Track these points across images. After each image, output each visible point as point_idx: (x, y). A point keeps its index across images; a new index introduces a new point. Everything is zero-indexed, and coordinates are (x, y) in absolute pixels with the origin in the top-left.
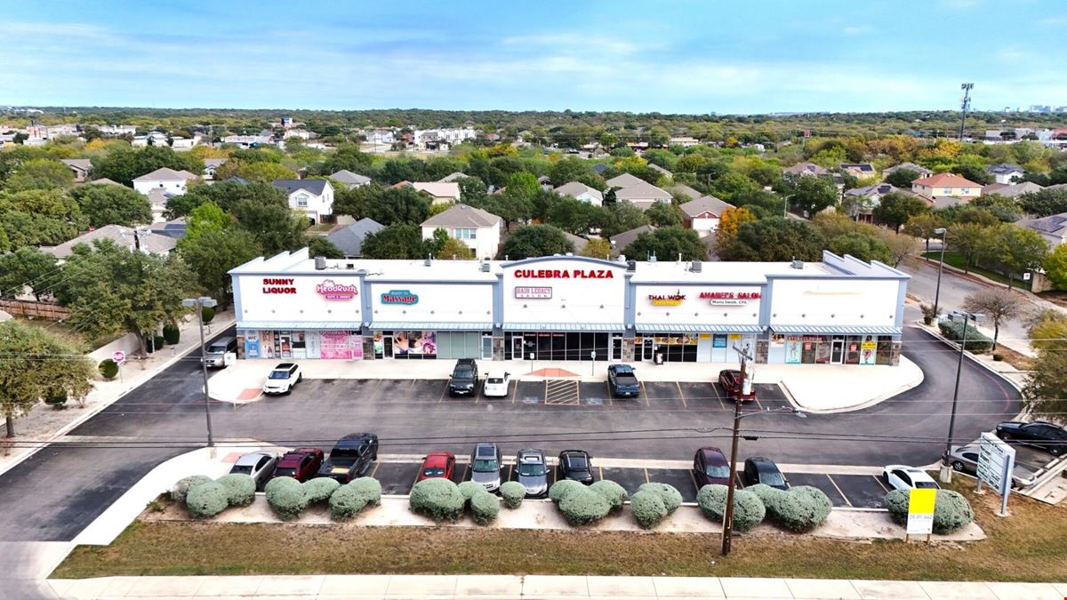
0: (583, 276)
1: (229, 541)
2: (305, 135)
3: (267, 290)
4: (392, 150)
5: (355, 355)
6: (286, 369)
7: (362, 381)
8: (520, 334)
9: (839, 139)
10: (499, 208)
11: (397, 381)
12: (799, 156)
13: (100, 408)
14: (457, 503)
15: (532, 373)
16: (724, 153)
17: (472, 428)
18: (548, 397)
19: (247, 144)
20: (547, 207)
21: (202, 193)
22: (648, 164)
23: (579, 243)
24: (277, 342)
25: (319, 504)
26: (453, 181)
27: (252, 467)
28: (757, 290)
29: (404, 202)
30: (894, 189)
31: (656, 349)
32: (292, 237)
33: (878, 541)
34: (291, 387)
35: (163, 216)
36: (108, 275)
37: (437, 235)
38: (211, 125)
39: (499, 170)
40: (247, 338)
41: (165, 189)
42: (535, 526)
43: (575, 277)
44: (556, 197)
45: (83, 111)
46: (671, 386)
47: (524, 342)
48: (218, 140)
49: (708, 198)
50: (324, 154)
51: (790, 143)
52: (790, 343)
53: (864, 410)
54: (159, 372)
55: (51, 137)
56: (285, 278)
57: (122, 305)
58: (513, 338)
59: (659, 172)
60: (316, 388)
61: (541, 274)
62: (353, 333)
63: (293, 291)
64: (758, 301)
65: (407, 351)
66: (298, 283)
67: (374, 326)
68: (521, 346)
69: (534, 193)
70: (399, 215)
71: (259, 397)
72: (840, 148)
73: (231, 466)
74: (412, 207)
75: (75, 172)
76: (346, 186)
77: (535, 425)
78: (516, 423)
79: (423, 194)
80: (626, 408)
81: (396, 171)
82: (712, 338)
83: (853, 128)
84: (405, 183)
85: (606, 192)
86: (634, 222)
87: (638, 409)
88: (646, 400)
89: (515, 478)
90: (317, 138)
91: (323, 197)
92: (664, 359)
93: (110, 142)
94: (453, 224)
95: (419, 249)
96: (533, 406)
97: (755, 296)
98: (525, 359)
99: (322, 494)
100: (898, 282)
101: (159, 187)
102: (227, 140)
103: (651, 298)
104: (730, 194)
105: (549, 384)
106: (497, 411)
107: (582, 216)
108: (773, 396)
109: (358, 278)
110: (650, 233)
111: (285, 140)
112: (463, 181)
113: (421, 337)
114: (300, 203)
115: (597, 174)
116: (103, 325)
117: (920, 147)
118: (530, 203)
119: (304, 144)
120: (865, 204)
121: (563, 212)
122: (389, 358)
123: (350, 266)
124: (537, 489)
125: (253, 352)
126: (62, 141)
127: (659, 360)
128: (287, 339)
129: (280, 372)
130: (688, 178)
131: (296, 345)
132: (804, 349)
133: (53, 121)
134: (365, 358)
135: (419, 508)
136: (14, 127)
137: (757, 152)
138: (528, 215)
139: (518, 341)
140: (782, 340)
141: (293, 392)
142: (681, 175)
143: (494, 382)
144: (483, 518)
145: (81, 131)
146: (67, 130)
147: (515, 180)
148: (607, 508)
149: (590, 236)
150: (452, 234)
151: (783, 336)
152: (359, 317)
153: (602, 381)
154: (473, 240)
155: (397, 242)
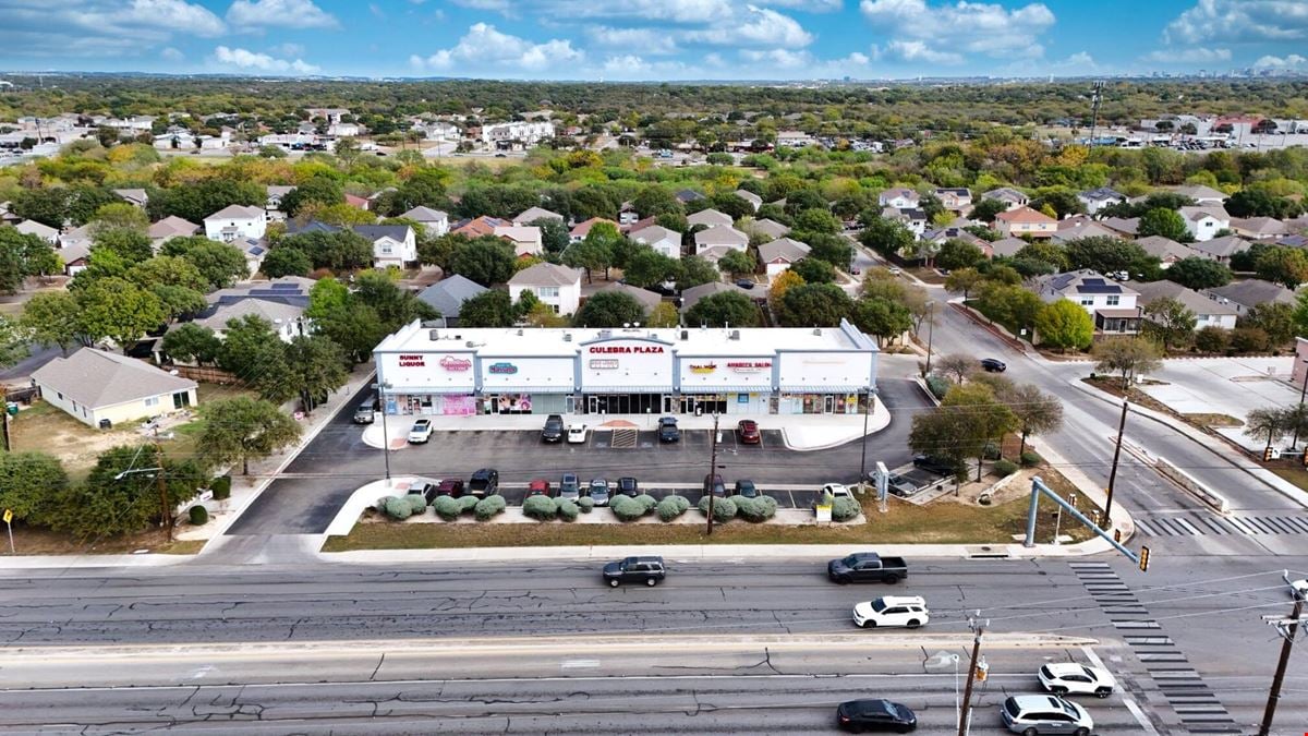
0: (641, 352)
1: (417, 532)
2: (353, 130)
3: (402, 364)
4: (457, 152)
5: (470, 412)
6: (422, 424)
7: (478, 432)
8: (597, 395)
11: (504, 432)
14: (553, 509)
15: (603, 424)
16: (833, 159)
17: (560, 464)
18: (614, 442)
19: (287, 145)
23: (651, 301)
24: (410, 403)
25: (468, 512)
27: (420, 491)
28: (769, 361)
31: (697, 404)
33: (801, 526)
34: (428, 438)
37: (524, 295)
40: (387, 398)
41: (237, 228)
42: (600, 522)
43: (636, 353)
46: (703, 432)
47: (598, 401)
48: (254, 140)
51: (909, 144)
52: (795, 399)
53: (833, 448)
56: (413, 354)
58: (590, 397)
60: (445, 437)
61: (610, 350)
62: (468, 395)
63: (422, 364)
64: (770, 369)
65: (509, 408)
66: (426, 358)
67: (484, 390)
68: (595, 403)
69: (614, 241)
71: (406, 445)
73: (406, 491)
74: (498, 263)
75: (131, 204)
77: (604, 462)
78: (589, 460)
79: (506, 241)
80: (668, 450)
81: (472, 204)
82: (737, 397)
84: (485, 219)
85: (687, 235)
87: (676, 450)
88: (684, 443)
89: (589, 495)
90: (369, 134)
91: (406, 243)
92: (703, 412)
94: (536, 282)
96: (604, 449)
97: (767, 365)
98: (598, 413)
99: (470, 505)
100: (871, 354)
101: (230, 226)
102: (265, 140)
103: (692, 367)
105: (616, 433)
106: (578, 453)
108: (774, 439)
109: (472, 355)
111: (332, 141)
113: (519, 398)
114: (385, 250)
119: (356, 147)
120: (931, 248)
123: (459, 338)
124: (602, 502)
125: (392, 411)
127: (699, 413)
128: (418, 400)
129: (418, 427)
131: (424, 405)
132: (805, 404)
134: (478, 414)
135: (529, 513)
138: (608, 263)
139: (594, 400)
140: (788, 397)
141: (429, 442)
143: (575, 432)
144: (568, 517)
145: (85, 124)
146: (68, 124)
148: (643, 510)
150: (536, 291)
151: (789, 394)
152: (472, 384)
153: (654, 429)
154: (556, 298)
155: (491, 308)
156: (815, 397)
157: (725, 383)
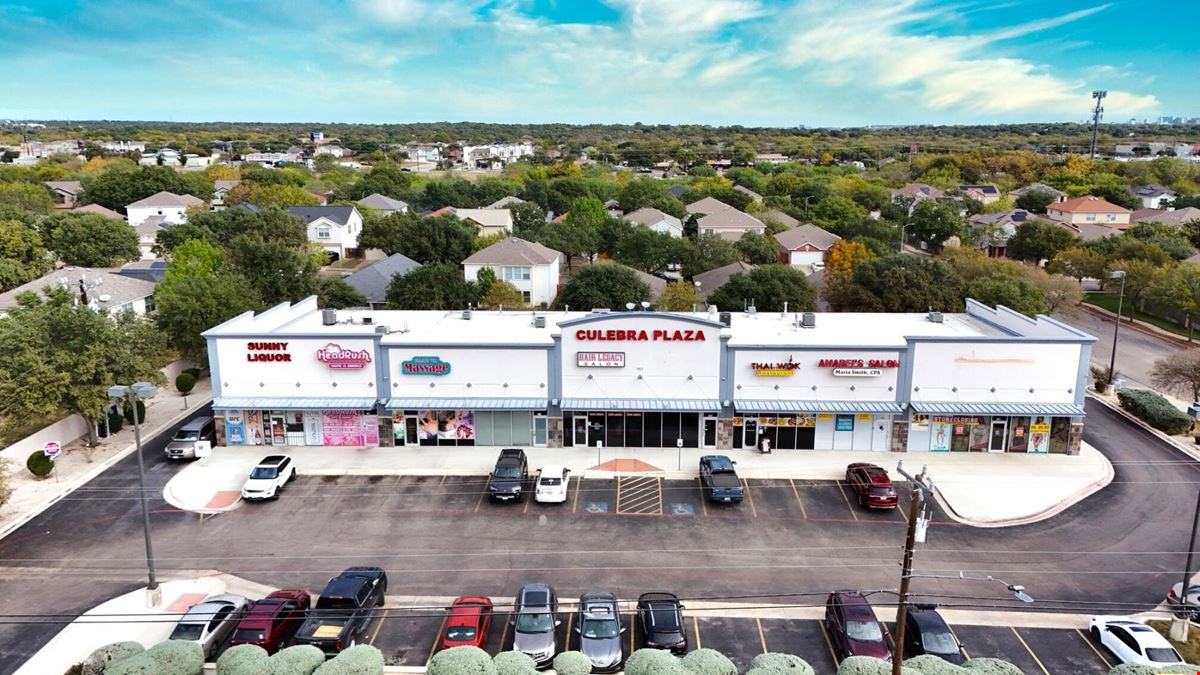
0: (666, 339)
2: (337, 152)
3: (252, 357)
4: (437, 169)
5: (369, 442)
6: (273, 464)
7: (375, 479)
8: (584, 413)
9: (952, 155)
10: (559, 241)
11: (421, 479)
12: (905, 176)
13: (20, 521)
15: (599, 467)
16: (819, 172)
17: (518, 551)
18: (621, 502)
19: (270, 163)
20: (617, 239)
21: (202, 223)
22: (734, 185)
23: (656, 285)
24: (267, 424)
26: (505, 207)
27: (203, 626)
28: (894, 356)
29: (443, 234)
30: (1031, 217)
31: (761, 432)
32: (299, 281)
34: (279, 490)
35: (153, 251)
36: (43, 338)
37: (483, 275)
38: (231, 140)
39: (559, 194)
40: (228, 419)
41: (165, 217)
43: (655, 339)
44: (627, 227)
45: (90, 126)
46: (783, 486)
47: (588, 424)
48: (237, 158)
49: (808, 226)
50: (358, 175)
51: (893, 160)
52: (937, 426)
54: (110, 465)
55: (45, 154)
56: (276, 341)
57: (58, 380)
58: (575, 418)
59: (747, 195)
60: (314, 488)
61: (610, 335)
62: (365, 412)
63: (287, 358)
64: (894, 371)
65: (436, 436)
66: (293, 348)
67: (393, 403)
68: (584, 428)
69: (601, 221)
70: (436, 250)
71: (235, 505)
72: (953, 166)
73: (173, 626)
74: (452, 240)
75: (62, 196)
76: (378, 213)
77: (603, 548)
78: (575, 543)
79: (468, 223)
80: (724, 519)
81: (438, 195)
82: (833, 420)
83: (963, 143)
84: (449, 208)
85: (686, 219)
86: (722, 258)
87: (742, 521)
88: (752, 507)
89: (575, 644)
90: (353, 156)
91: (349, 227)
92: (772, 446)
93: (113, 161)
94: (503, 262)
95: (458, 295)
96: (601, 516)
97: (891, 364)
98: (590, 445)
100: (1079, 346)
101: (157, 214)
102: (249, 158)
103: (756, 367)
104: (834, 222)
105: (622, 483)
106: (553, 523)
107: (660, 250)
108: (918, 500)
109: (372, 342)
110: (745, 273)
111: (313, 159)
112: (517, 206)
113: (454, 417)
114: (321, 234)
115: (675, 199)
116: (31, 406)
117: (1046, 165)
118: (596, 234)
119: (336, 163)
120: (996, 234)
121: (637, 245)
122: (413, 444)
123: (367, 321)
124: (606, 660)
125: (236, 438)
126: (58, 159)
127: (766, 447)
128: (280, 421)
129: (265, 469)
130: (782, 202)
131: (292, 428)
132: (954, 434)
133: (53, 137)
134: (382, 445)
136: (7, 144)
137: (858, 171)
138: (594, 248)
139: (581, 423)
140: (925, 421)
141: (282, 496)
142: (772, 199)
143: (548, 484)
145: (82, 148)
146: (67, 147)
147: (578, 206)
149: (668, 274)
150: (501, 273)
151: (927, 417)
152: (373, 392)
153: (692, 478)
154: (526, 281)
155: (431, 286)
156: (974, 423)
157: (812, 396)
